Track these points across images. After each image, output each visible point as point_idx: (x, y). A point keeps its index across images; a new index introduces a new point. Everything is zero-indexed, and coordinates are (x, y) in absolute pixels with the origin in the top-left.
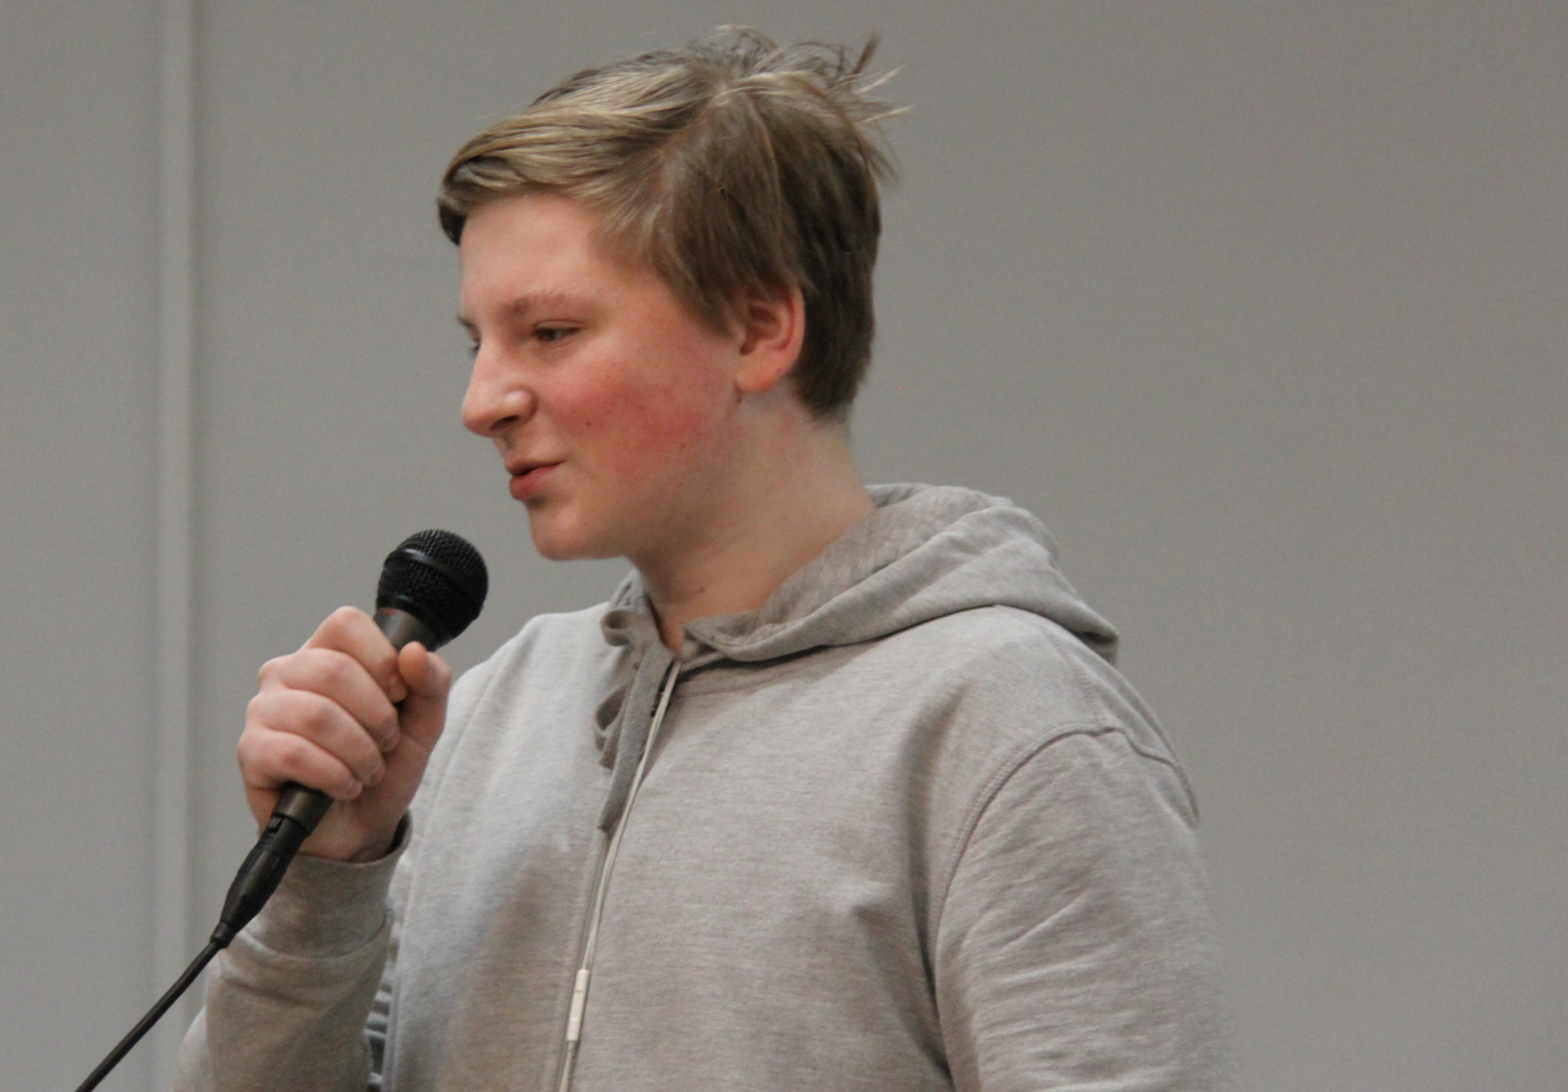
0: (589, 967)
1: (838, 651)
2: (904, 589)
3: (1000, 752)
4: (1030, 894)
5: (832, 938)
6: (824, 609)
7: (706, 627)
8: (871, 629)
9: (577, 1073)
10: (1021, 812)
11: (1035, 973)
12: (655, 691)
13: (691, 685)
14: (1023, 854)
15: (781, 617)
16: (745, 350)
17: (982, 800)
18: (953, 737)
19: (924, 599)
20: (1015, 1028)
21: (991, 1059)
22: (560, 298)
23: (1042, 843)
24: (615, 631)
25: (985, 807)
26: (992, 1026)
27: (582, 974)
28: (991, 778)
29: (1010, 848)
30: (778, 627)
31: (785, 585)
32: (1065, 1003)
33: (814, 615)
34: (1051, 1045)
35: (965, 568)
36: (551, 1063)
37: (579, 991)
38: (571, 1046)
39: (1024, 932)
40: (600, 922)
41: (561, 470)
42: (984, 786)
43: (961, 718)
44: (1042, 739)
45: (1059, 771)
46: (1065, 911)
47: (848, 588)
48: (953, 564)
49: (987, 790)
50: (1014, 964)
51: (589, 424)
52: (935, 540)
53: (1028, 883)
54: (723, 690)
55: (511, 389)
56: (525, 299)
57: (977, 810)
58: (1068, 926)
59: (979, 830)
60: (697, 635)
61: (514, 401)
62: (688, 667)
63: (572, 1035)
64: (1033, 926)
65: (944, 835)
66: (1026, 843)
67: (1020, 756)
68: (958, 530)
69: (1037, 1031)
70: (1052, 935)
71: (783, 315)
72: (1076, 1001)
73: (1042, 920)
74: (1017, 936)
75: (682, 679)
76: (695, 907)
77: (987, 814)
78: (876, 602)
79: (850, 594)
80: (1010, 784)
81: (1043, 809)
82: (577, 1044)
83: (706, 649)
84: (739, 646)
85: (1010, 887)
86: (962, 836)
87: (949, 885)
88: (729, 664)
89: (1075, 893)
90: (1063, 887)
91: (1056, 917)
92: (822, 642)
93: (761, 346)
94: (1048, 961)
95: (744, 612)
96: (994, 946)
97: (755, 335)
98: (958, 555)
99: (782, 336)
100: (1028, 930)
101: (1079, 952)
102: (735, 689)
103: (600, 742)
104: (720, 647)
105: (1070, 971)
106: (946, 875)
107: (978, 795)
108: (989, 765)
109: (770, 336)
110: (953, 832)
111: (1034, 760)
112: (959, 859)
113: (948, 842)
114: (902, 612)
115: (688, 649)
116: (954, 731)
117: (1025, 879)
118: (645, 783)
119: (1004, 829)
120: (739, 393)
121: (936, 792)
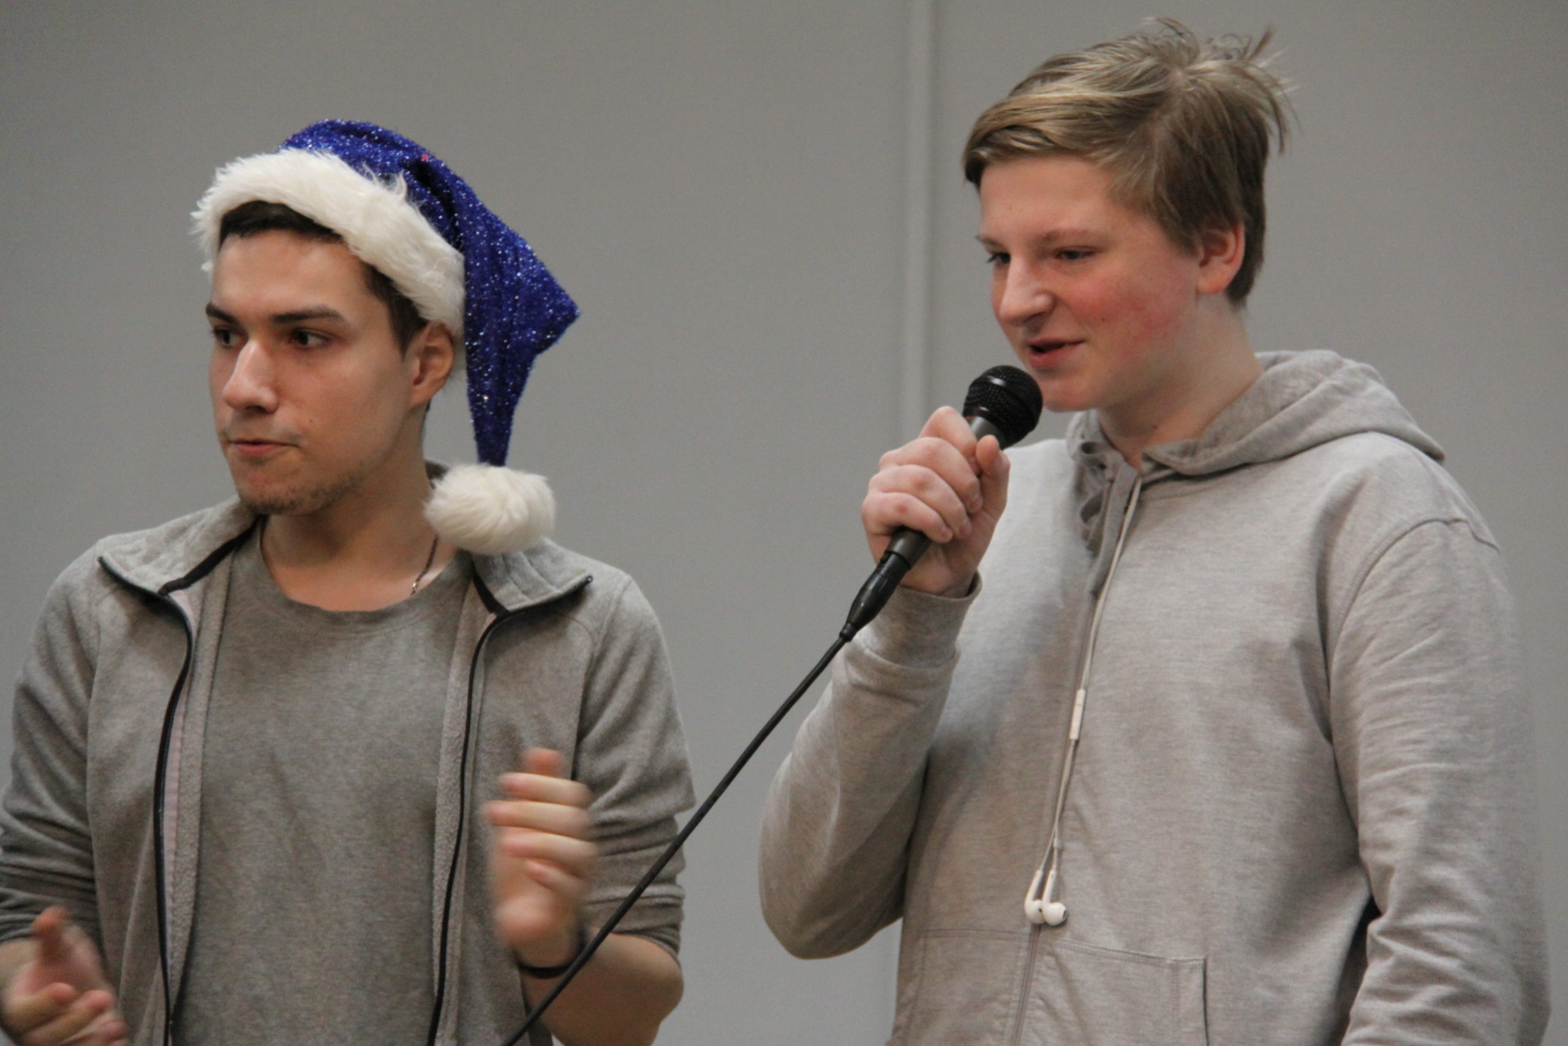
0: (1086, 689)
1: (1261, 467)
2: (1303, 422)
3: (1384, 528)
4: (1402, 628)
5: (1270, 661)
6: (1250, 437)
7: (1161, 450)
8: (1281, 451)
9: (1077, 760)
10: (1396, 572)
11: (1404, 684)
12: (1127, 496)
13: (1151, 493)
14: (1397, 601)
15: (1215, 442)
16: (1204, 263)
17: (1370, 563)
18: (1350, 522)
19: (1318, 428)
20: (1388, 723)
21: (1371, 745)
22: (1084, 233)
23: (1412, 593)
24: (1090, 456)
25: (1372, 567)
26: (1373, 722)
27: (1081, 694)
28: (1375, 548)
29: (1389, 595)
30: (1215, 450)
31: (1217, 420)
32: (1425, 706)
33: (1243, 441)
34: (1415, 734)
35: (1345, 406)
36: (1057, 755)
37: (1079, 705)
38: (1073, 743)
39: (1396, 655)
40: (1093, 655)
41: (1082, 349)
42: (1371, 553)
43: (1356, 508)
44: (1413, 523)
45: (1425, 545)
46: (1426, 642)
47: (1263, 421)
48: (1334, 404)
49: (1373, 556)
50: (1390, 677)
51: (1103, 320)
52: (1322, 387)
53: (1401, 621)
54: (1176, 496)
55: (1038, 293)
56: (1055, 232)
57: (1365, 569)
58: (1428, 652)
59: (1366, 583)
60: (1152, 456)
61: (1041, 302)
62: (1148, 479)
63: (1074, 735)
64: (1403, 650)
65: (1340, 588)
66: (1399, 593)
67: (1397, 533)
68: (1337, 379)
69: (1404, 724)
70: (1417, 657)
71: (1230, 238)
72: (1431, 705)
73: (1410, 646)
74: (1391, 657)
75: (1144, 488)
76: (1167, 641)
77: (1373, 572)
78: (1285, 431)
79: (1268, 425)
80: (1391, 551)
81: (1413, 570)
82: (1077, 742)
83: (1160, 466)
84: (1188, 465)
85: (1387, 623)
86: (1354, 588)
87: (1343, 623)
88: (1178, 477)
89: (1434, 630)
90: (1426, 624)
91: (1420, 645)
92: (1246, 460)
93: (1216, 261)
94: (1414, 675)
95: (1186, 440)
96: (1375, 665)
97: (1210, 253)
98: (1339, 397)
99: (1230, 253)
100: (1400, 652)
101: (1434, 671)
102: (1183, 495)
103: (1085, 536)
104: (1174, 465)
105: (1428, 684)
106: (1341, 616)
107: (1367, 559)
108: (1375, 538)
109: (1220, 254)
110: (1346, 586)
111: (1407, 536)
112: (1351, 605)
113: (1342, 593)
114: (1303, 438)
115: (1146, 467)
116: (1350, 517)
117: (1399, 617)
118: (1123, 558)
119: (1385, 583)
120: (1198, 293)
121: (1335, 559)
